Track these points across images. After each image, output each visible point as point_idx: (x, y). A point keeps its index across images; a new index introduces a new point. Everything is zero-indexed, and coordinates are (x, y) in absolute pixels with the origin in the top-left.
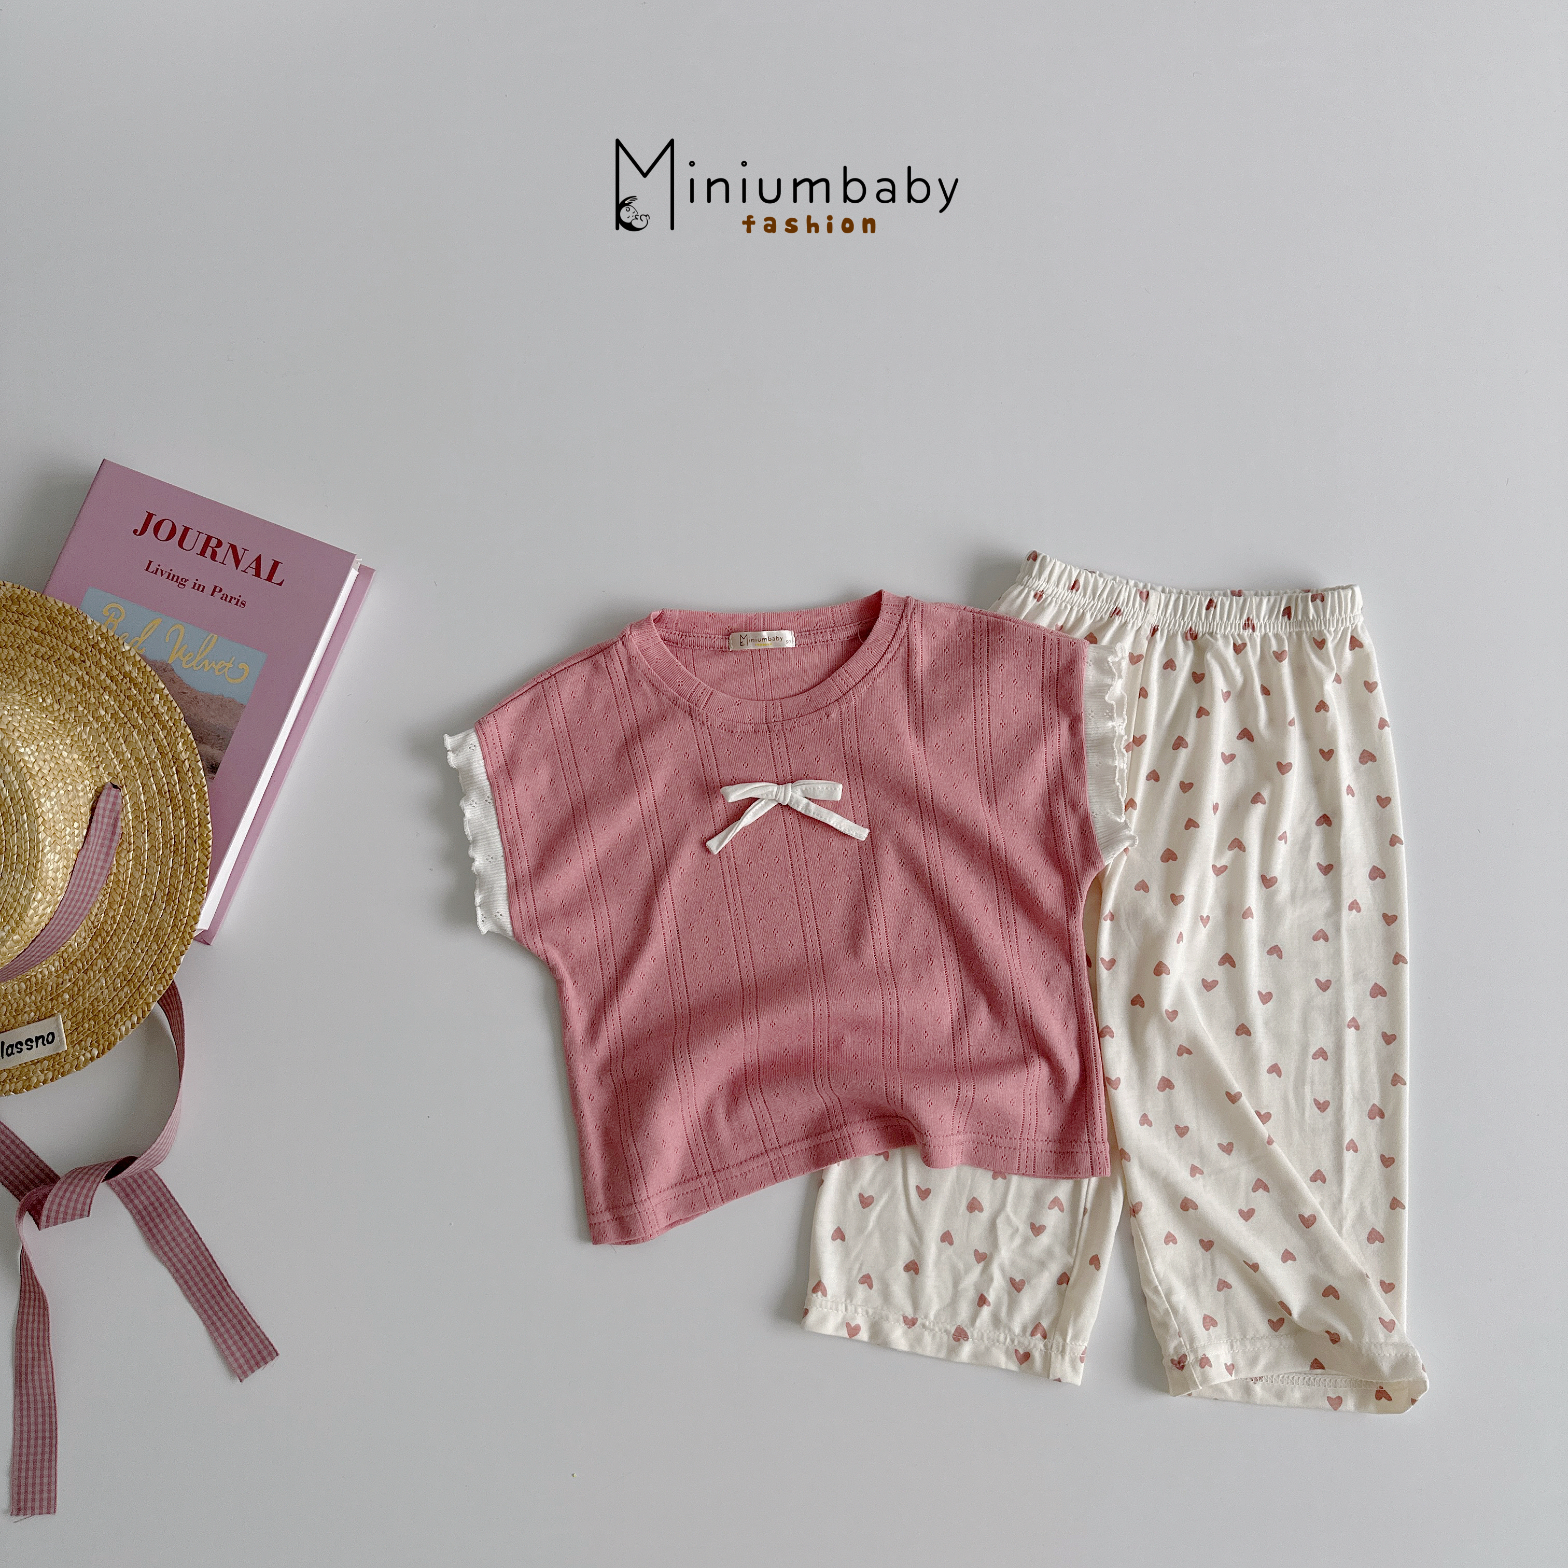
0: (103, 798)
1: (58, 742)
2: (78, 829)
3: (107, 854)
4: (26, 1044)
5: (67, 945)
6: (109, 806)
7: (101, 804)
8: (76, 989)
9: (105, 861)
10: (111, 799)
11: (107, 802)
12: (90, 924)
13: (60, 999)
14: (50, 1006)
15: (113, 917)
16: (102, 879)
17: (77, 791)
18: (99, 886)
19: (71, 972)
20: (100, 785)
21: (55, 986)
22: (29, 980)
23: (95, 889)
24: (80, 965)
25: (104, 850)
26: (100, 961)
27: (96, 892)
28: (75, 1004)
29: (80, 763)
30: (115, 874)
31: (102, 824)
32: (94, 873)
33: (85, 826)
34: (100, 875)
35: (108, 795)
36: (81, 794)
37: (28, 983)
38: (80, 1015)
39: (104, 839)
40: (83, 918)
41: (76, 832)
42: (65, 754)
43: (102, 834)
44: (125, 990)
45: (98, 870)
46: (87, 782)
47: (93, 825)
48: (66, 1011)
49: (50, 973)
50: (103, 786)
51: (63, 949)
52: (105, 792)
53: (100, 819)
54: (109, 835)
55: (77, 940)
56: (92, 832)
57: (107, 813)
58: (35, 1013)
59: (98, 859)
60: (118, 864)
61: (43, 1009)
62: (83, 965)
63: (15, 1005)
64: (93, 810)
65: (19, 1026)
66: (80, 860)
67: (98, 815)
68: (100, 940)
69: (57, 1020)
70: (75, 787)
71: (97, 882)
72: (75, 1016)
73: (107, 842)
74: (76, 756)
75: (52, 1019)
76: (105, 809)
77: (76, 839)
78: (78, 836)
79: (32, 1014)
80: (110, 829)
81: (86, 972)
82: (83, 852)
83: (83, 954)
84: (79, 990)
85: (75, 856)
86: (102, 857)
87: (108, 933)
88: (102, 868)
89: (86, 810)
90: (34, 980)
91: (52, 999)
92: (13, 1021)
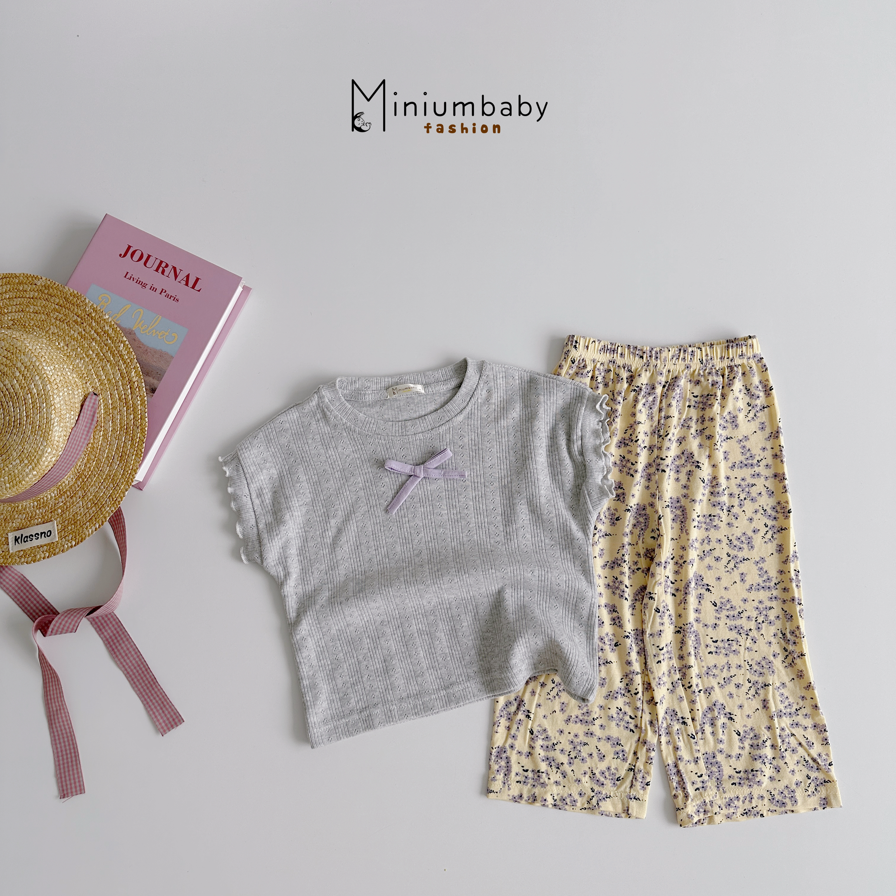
0: (88, 400)
1: (65, 366)
2: (73, 415)
3: (88, 432)
4: (35, 536)
5: (62, 481)
6: (91, 405)
7: (87, 403)
8: (65, 507)
9: (87, 435)
10: (93, 401)
11: (90, 402)
12: (76, 471)
13: (56, 512)
14: (50, 516)
15: (90, 467)
16: (84, 445)
17: (74, 394)
18: (82, 449)
19: (63, 497)
20: (87, 393)
21: (53, 504)
22: (39, 500)
23: (80, 451)
24: (69, 493)
25: (87, 429)
26: (80, 492)
27: (80, 453)
28: (64, 515)
29: (77, 380)
30: (92, 444)
31: (87, 414)
32: (80, 442)
33: (77, 414)
34: (83, 443)
35: (91, 398)
36: (76, 396)
37: (39, 502)
38: (67, 522)
39: (87, 423)
40: (72, 467)
41: (72, 417)
42: (69, 374)
43: (86, 420)
44: (93, 509)
45: (82, 440)
46: (80, 391)
47: (82, 414)
48: (58, 519)
49: (51, 497)
50: (89, 394)
51: (60, 484)
52: (89, 396)
53: (86, 411)
54: (90, 421)
55: (68, 479)
56: (81, 418)
57: (90, 408)
58: (41, 519)
59: (83, 434)
60: (94, 438)
61: (46, 517)
62: (70, 494)
63: (30, 514)
64: (82, 406)
65: (32, 526)
66: (73, 433)
67: (85, 409)
68: (81, 480)
69: (54, 524)
70: (73, 392)
71: (82, 447)
72: (64, 522)
73: (88, 425)
74: (75, 376)
75: (51, 523)
76: (88, 406)
77: (72, 421)
78: (73, 419)
79: (40, 520)
80: (91, 417)
81: (71, 498)
82: (75, 429)
83: (71, 487)
84: (67, 508)
85: (70, 430)
86: (85, 433)
87: (85, 476)
88: (85, 439)
89: (78, 405)
90: (42, 500)
91: (51, 512)
92: (28, 523)
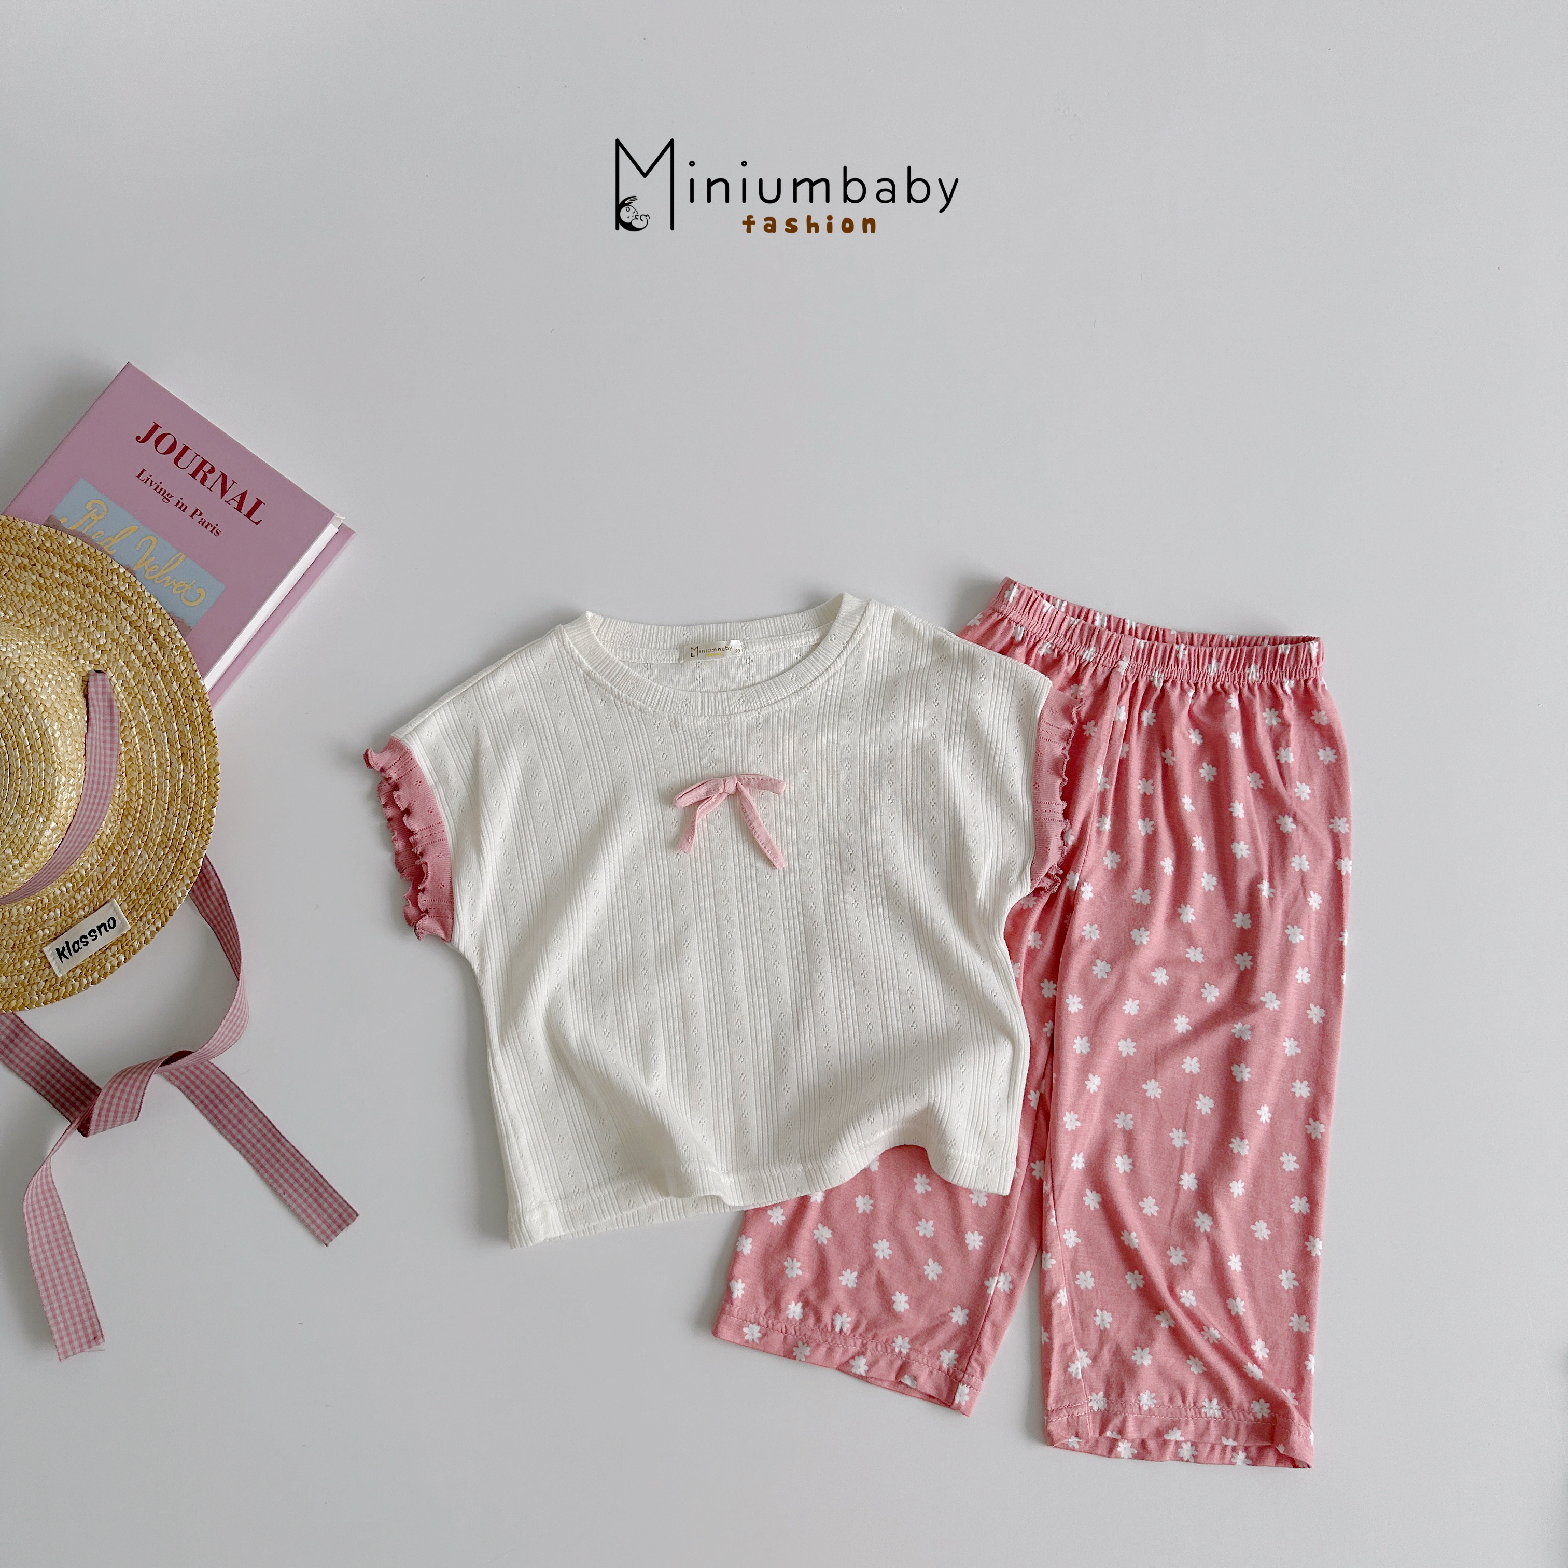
0: (91, 684)
1: (33, 643)
2: (78, 713)
3: (112, 735)
4: (90, 936)
5: (100, 832)
6: (100, 691)
7: (92, 689)
8: (122, 872)
9: (112, 742)
10: (100, 683)
11: (96, 687)
12: (116, 807)
13: (109, 886)
14: (102, 895)
15: (137, 792)
16: (114, 759)
17: (66, 681)
18: (114, 767)
19: (111, 857)
20: (84, 674)
21: (100, 875)
22: (74, 877)
23: (111, 771)
24: (119, 848)
25: (108, 731)
26: (136, 838)
27: (113, 774)
28: (125, 885)
29: (60, 658)
30: (126, 753)
31: (99, 707)
32: (105, 757)
33: (84, 712)
34: (111, 756)
35: (96, 681)
36: (70, 684)
37: (74, 880)
38: (134, 894)
40: (107, 802)
41: (78, 717)
43: (102, 717)
44: (170, 857)
45: (108, 752)
46: (72, 673)
47: (91, 709)
48: (118, 895)
49: (92, 865)
50: (88, 675)
51: (97, 837)
52: (92, 679)
53: (95, 703)
54: (108, 718)
55: (107, 827)
56: (92, 715)
57: (100, 697)
58: (89, 906)
59: (105, 742)
60: (126, 743)
61: (96, 900)
62: (122, 847)
63: (67, 905)
64: (86, 697)
65: (77, 922)
66: (88, 742)
67: (92, 700)
69: (112, 904)
70: (63, 678)
71: (111, 763)
72: (130, 896)
73: (108, 724)
74: (54, 653)
75: (107, 905)
76: (97, 693)
77: (80, 724)
78: (80, 720)
79: (86, 908)
80: (108, 711)
81: (126, 853)
82: (90, 735)
83: (118, 837)
84: (125, 871)
85: (83, 739)
86: (108, 738)
87: (136, 810)
88: (111, 749)
90: (78, 876)
91: (101, 889)
92: (70, 921)
